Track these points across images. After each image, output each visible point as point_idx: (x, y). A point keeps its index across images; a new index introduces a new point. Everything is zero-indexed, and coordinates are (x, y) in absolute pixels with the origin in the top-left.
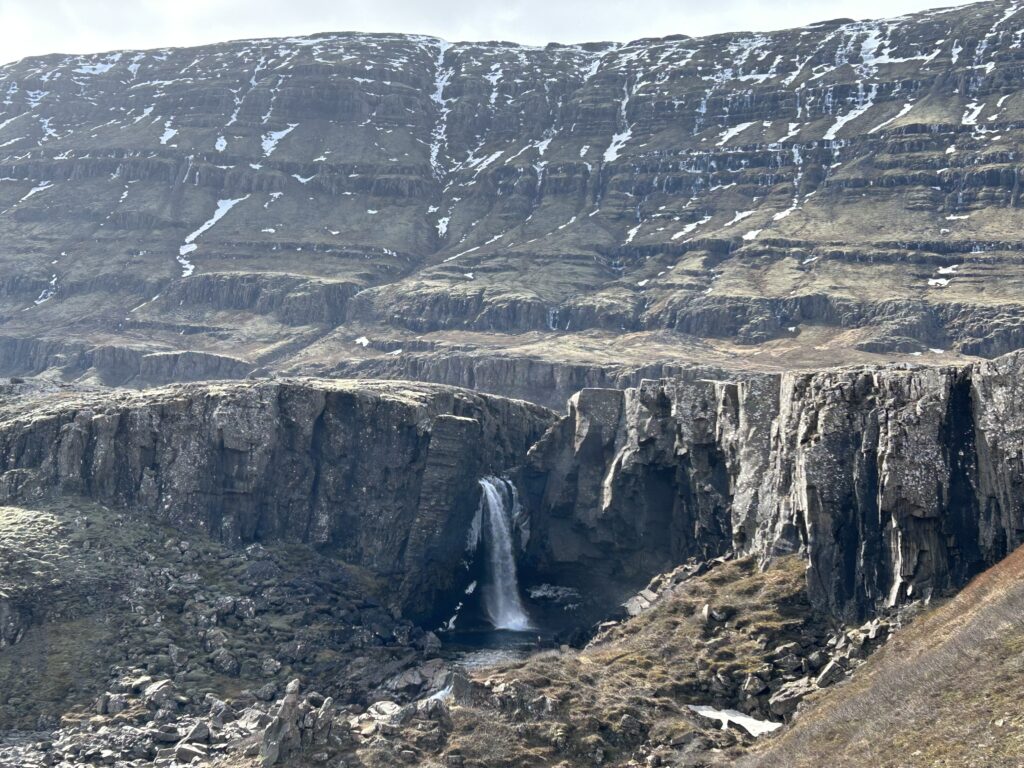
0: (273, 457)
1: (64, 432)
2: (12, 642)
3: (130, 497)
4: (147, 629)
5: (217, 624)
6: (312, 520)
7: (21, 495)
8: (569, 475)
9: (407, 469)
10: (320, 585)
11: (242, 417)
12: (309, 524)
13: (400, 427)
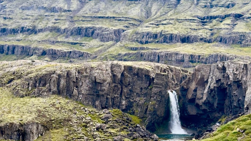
0: (110, 84)
1: (52, 77)
2: (42, 135)
3: (70, 96)
4: (77, 132)
5: (96, 131)
6: (120, 102)
7: (41, 95)
8: (194, 90)
9: (148, 88)
10: (124, 121)
11: (101, 73)
12: (120, 104)
13: (145, 76)
